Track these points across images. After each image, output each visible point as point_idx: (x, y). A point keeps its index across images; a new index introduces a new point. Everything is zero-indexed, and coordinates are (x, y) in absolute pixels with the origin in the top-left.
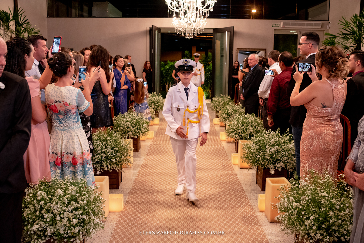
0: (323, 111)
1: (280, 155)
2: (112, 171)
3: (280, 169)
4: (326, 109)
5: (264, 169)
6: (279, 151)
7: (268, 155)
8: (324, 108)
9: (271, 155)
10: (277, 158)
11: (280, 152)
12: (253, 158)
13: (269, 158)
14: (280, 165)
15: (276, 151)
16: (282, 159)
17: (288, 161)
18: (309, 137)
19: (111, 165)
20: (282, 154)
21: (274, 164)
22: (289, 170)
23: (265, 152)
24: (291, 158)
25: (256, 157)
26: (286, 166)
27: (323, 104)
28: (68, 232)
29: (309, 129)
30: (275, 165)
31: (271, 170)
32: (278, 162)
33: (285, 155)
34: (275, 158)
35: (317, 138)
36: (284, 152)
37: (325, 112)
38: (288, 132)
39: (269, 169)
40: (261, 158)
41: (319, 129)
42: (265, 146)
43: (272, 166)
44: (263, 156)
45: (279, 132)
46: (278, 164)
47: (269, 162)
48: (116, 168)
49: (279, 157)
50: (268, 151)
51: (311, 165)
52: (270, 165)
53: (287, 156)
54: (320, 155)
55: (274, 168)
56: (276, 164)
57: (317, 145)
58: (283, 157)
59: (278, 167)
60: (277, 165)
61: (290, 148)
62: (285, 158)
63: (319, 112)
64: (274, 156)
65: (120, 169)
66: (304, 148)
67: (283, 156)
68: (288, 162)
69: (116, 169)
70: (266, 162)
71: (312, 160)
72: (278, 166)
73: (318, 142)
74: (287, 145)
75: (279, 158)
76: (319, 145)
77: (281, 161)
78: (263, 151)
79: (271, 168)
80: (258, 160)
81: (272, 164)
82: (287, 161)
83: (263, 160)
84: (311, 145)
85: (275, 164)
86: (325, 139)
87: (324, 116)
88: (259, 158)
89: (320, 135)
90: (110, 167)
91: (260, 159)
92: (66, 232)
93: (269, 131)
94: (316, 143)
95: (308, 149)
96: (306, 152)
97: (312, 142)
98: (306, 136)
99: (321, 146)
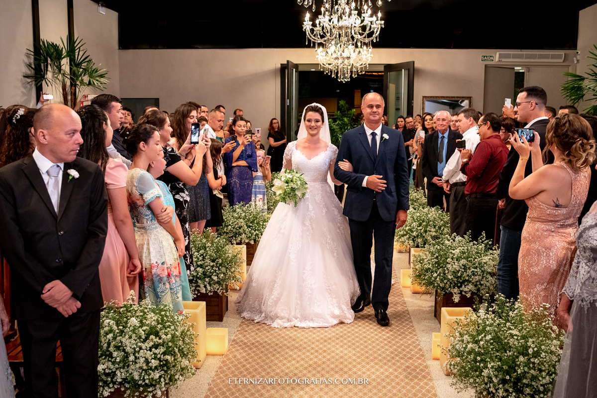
0: (555, 212)
1: (469, 272)
2: (212, 294)
3: (468, 295)
4: (560, 210)
5: (444, 295)
6: (468, 266)
7: (450, 273)
8: (557, 208)
9: (455, 273)
10: (464, 277)
11: (469, 269)
12: (427, 277)
13: (452, 277)
14: (468, 288)
15: (463, 267)
16: (471, 279)
17: (482, 282)
18: (532, 252)
19: (210, 285)
20: (473, 271)
21: (459, 287)
22: (482, 296)
23: (445, 268)
24: (486, 278)
25: (432, 275)
26: (478, 290)
27: (555, 201)
28: (145, 378)
29: (532, 240)
30: (461, 289)
31: (455, 295)
32: (466, 283)
33: (476, 274)
34: (460, 277)
35: (545, 254)
36: (476, 268)
37: (557, 213)
38: (483, 238)
39: (451, 294)
40: (439, 277)
41: (548, 240)
42: (447, 259)
43: (456, 290)
44: (442, 275)
45: (470, 238)
46: (465, 287)
47: (451, 283)
48: (218, 289)
49: (468, 275)
50: (449, 266)
51: (537, 296)
52: (454, 288)
53: (480, 275)
54: (550, 279)
55: (459, 293)
56: (463, 286)
57: (546, 265)
58: (473, 277)
59: (465, 292)
60: (463, 288)
61: (485, 263)
62: (477, 277)
63: (549, 214)
64: (459, 275)
65: (225, 291)
66: (525, 269)
67: (474, 274)
68: (481, 285)
69: (219, 291)
70: (447, 283)
71: (538, 288)
72: (466, 289)
73: (548, 261)
74: (481, 258)
75: (467, 278)
76: (549, 265)
77: (470, 282)
78: (442, 267)
79: (455, 293)
80: (434, 281)
81: (456, 287)
82: (480, 283)
83: (442, 281)
84: (537, 265)
85: (461, 286)
86: (558, 255)
87: (556, 219)
88: (436, 278)
89: (550, 249)
90: (209, 287)
91: (438, 279)
92: (142, 377)
93: (453, 235)
94: (545, 262)
95: (531, 272)
96: (529, 275)
97: (538, 261)
98: (528, 251)
99: (552, 266)
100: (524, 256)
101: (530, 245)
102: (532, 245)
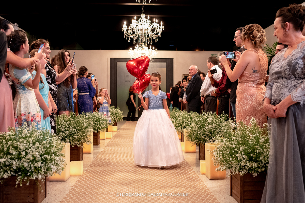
0: (254, 75)
2: (74, 146)
4: (256, 74)
8: (255, 73)
18: (243, 99)
19: (73, 141)
27: (253, 69)
29: (243, 92)
35: (250, 99)
37: (255, 76)
41: (252, 92)
48: (77, 144)
51: (247, 123)
54: (253, 113)
57: (251, 105)
63: (251, 77)
65: (81, 145)
66: (240, 109)
69: (77, 145)
71: (247, 119)
73: (252, 103)
76: (253, 105)
84: (246, 106)
86: (257, 99)
87: (255, 79)
89: (253, 96)
94: (250, 104)
95: (243, 110)
96: (242, 112)
97: (247, 103)
98: (241, 98)
99: (254, 106)
100: (239, 102)
101: (242, 95)
102: (243, 95)
